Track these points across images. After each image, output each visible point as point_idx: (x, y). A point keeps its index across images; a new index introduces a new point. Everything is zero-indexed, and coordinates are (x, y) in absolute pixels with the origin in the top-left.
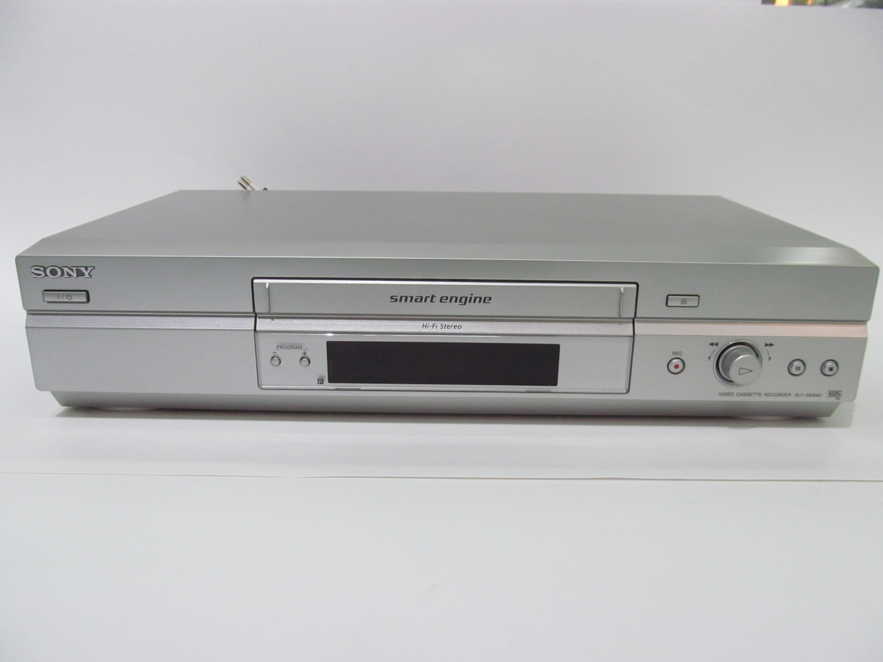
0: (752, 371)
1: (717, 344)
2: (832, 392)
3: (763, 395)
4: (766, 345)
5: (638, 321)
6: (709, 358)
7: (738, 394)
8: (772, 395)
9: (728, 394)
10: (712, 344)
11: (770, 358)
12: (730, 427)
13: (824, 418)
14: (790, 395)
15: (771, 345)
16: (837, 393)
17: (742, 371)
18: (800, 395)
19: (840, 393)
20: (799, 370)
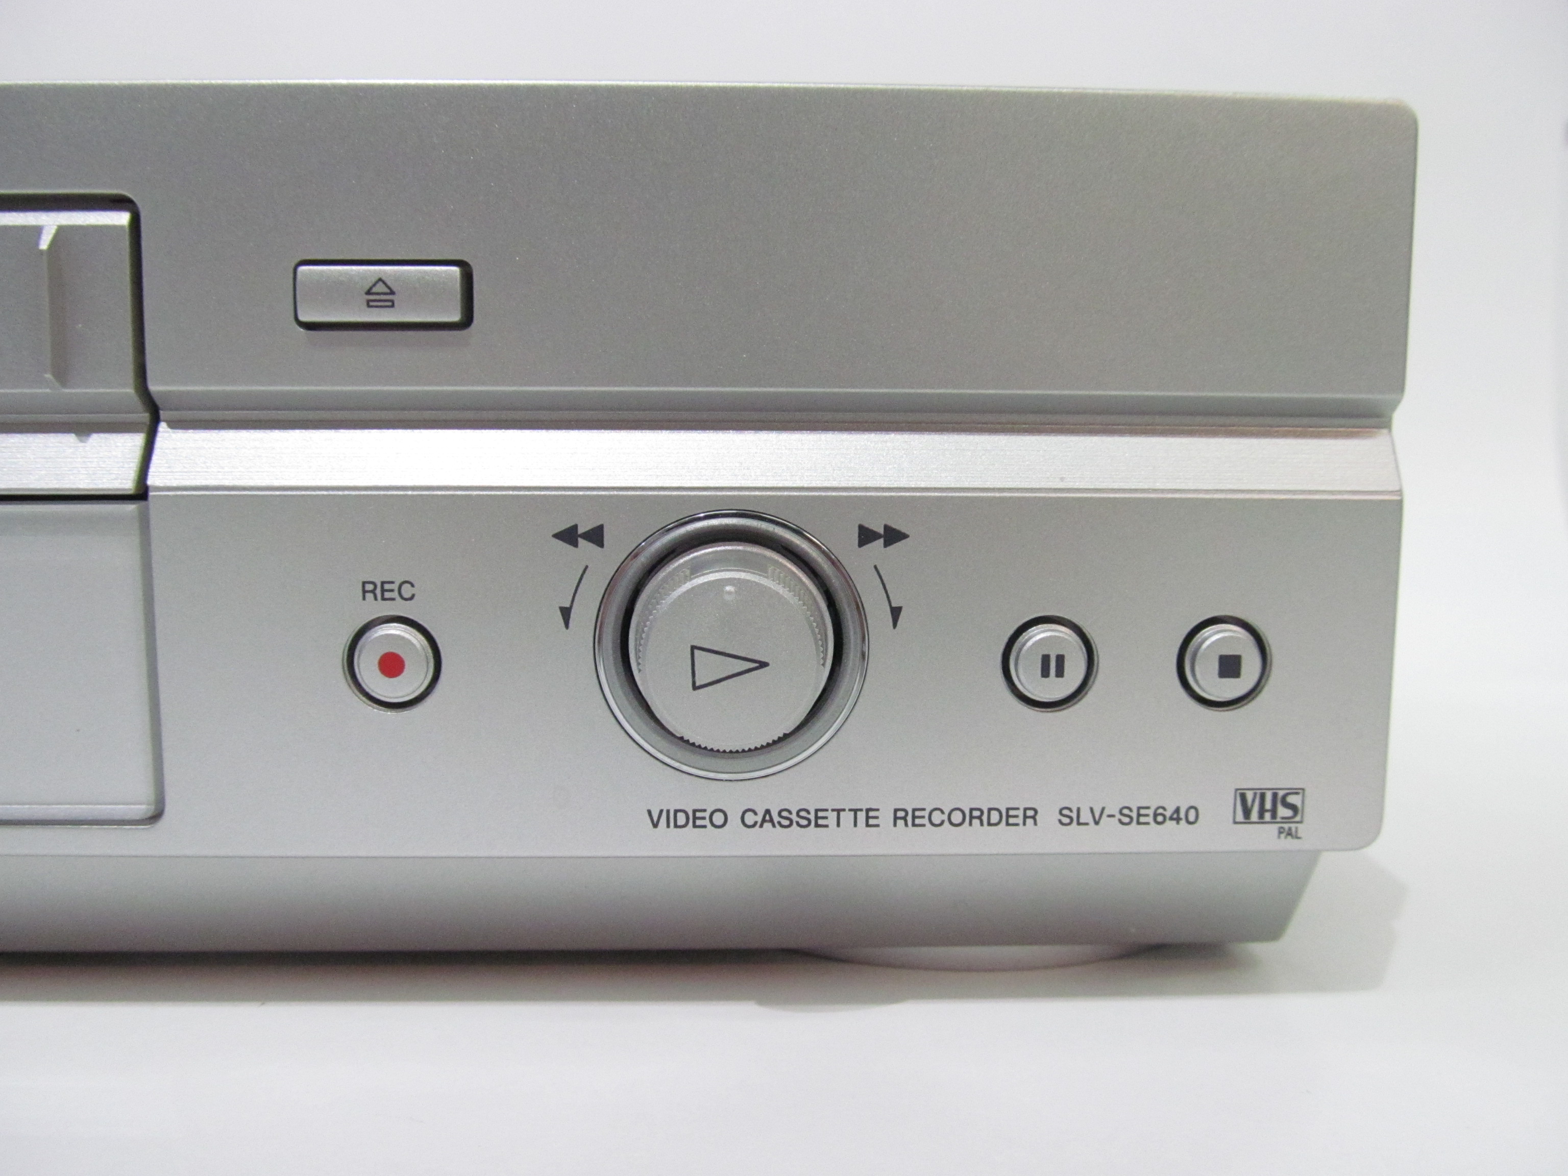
0: (763, 665)
1: (596, 536)
2: (1249, 796)
3: (885, 817)
4: (866, 536)
5: (175, 425)
6: (566, 613)
7: (750, 819)
8: (937, 817)
9: (694, 818)
10: (569, 536)
11: (896, 613)
12: (762, 1000)
13: (1258, 949)
14: (1031, 815)
15: (893, 536)
16: (1281, 799)
17: (709, 667)
18: (1086, 817)
19: (1292, 799)
20: (1060, 673)
